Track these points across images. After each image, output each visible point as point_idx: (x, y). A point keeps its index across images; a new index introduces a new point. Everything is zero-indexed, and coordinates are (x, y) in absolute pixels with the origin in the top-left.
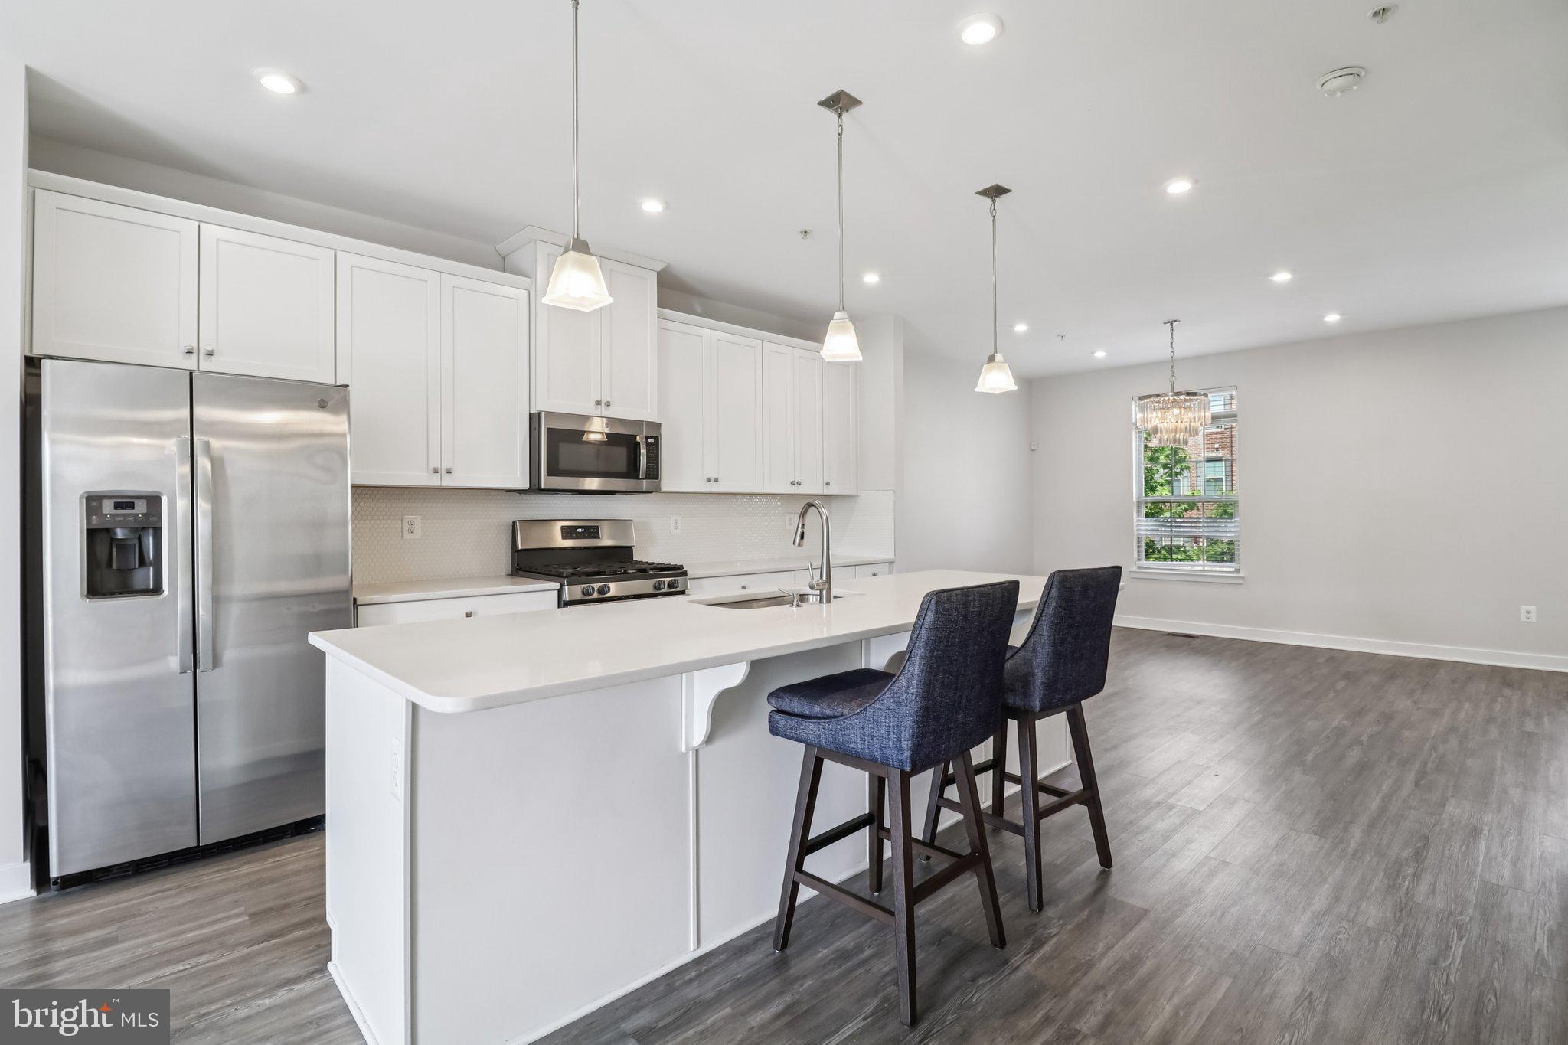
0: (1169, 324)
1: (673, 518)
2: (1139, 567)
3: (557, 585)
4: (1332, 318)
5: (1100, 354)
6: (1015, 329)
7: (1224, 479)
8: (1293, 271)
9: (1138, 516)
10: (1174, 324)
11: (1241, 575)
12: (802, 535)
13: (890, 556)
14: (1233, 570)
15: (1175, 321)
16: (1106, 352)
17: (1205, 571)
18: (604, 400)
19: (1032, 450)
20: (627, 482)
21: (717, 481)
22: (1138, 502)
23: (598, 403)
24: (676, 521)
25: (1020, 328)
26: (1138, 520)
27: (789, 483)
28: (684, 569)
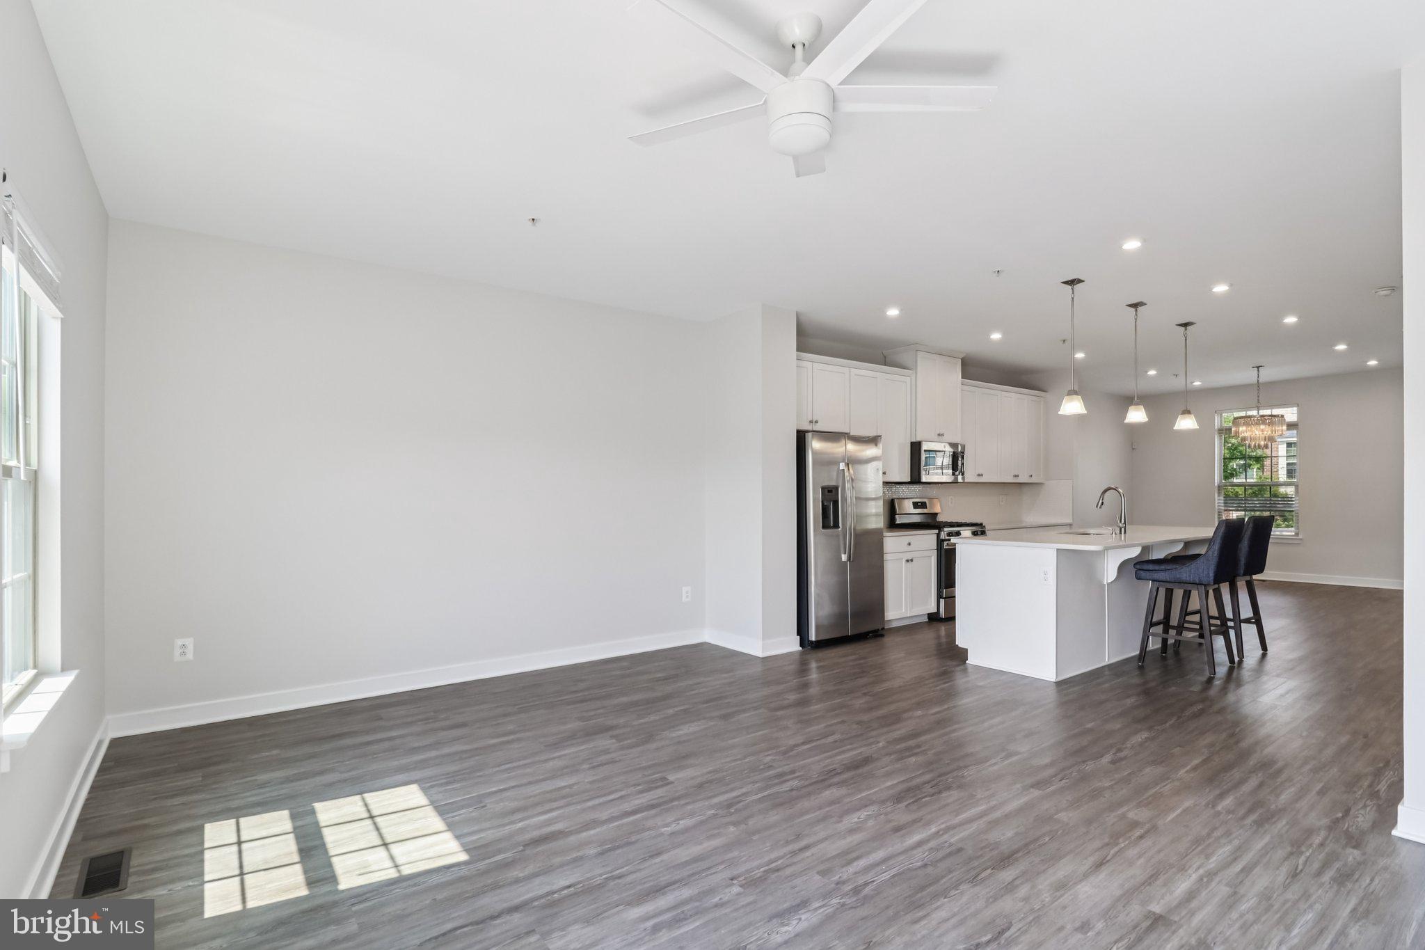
0: (1256, 369)
1: (950, 497)
3: (937, 531)
5: (1197, 383)
9: (1219, 496)
10: (1260, 368)
11: (1300, 537)
12: (1102, 503)
13: (1069, 521)
14: (1294, 534)
16: (1201, 382)
18: (941, 433)
19: (1133, 449)
20: (952, 477)
21: (983, 475)
22: (1219, 486)
23: (939, 435)
24: (952, 499)
25: (1152, 373)
26: (1219, 499)
27: (1013, 476)
28: (984, 525)
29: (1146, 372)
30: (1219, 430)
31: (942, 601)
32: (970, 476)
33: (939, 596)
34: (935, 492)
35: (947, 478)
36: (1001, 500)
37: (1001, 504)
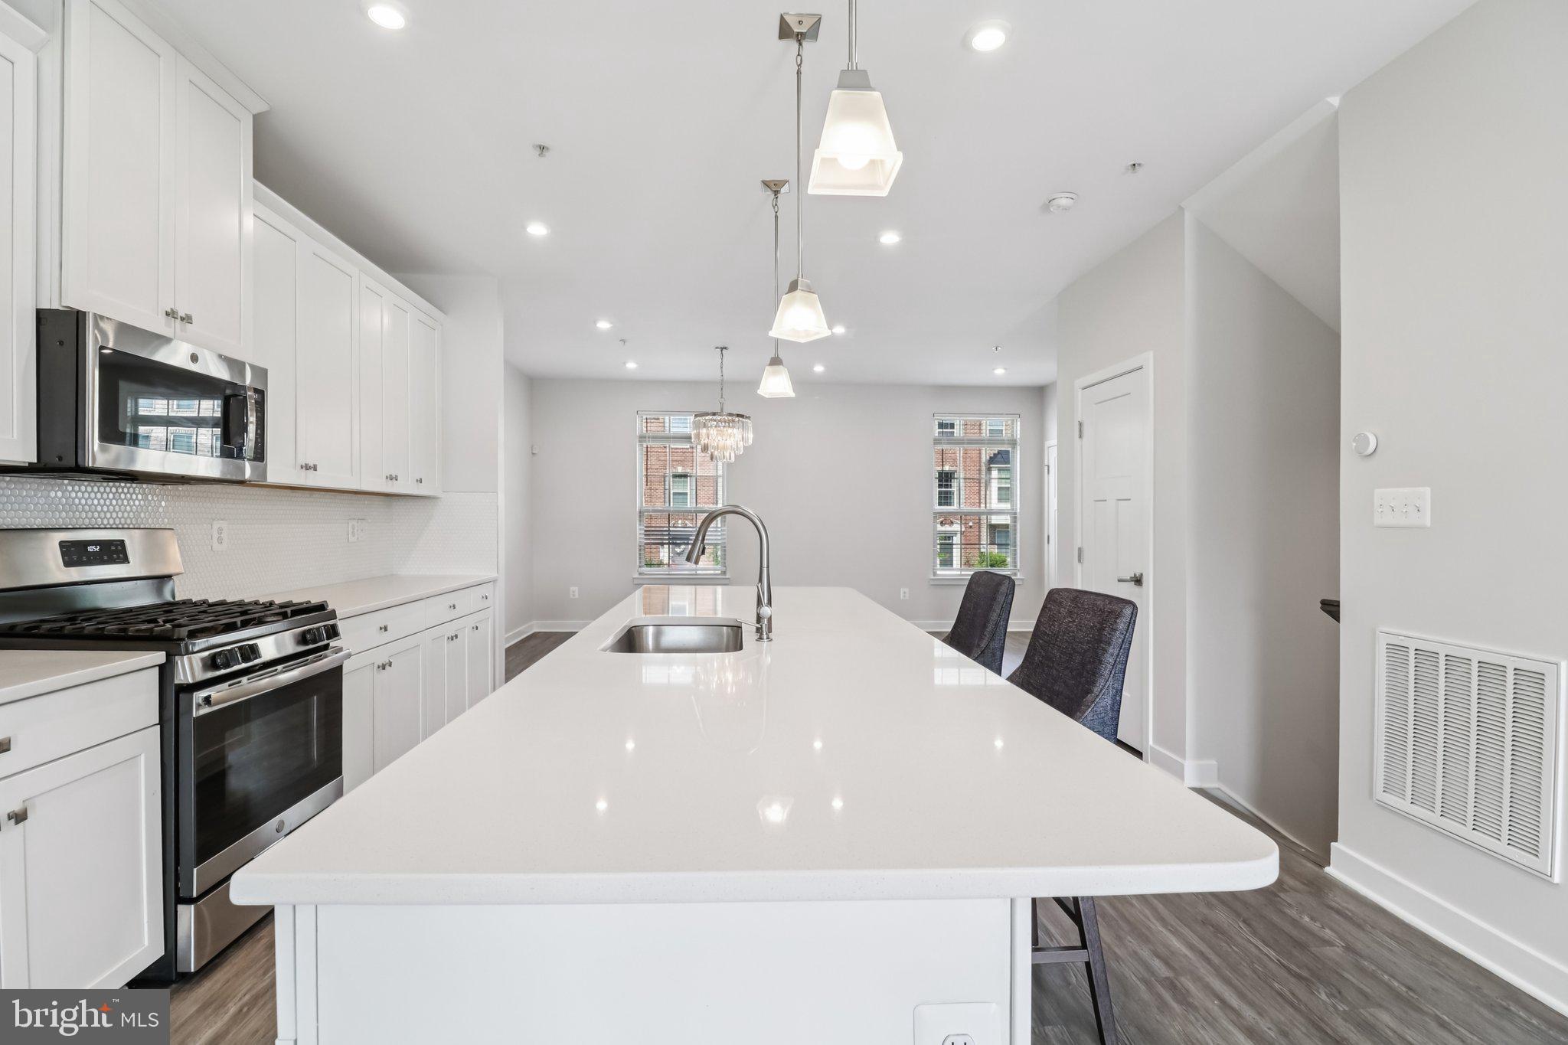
0: (719, 350)
1: (216, 526)
2: (640, 574)
4: (819, 369)
5: (631, 365)
6: (598, 325)
7: (689, 494)
8: (848, 327)
9: (640, 525)
10: (724, 351)
11: (726, 578)
14: (720, 572)
15: (725, 348)
16: (637, 363)
17: (696, 575)
19: (533, 454)
20: (224, 464)
21: (315, 470)
22: (640, 512)
23: (171, 314)
24: (220, 530)
25: (603, 325)
26: (640, 529)
27: (384, 478)
28: (330, 607)
29: (595, 323)
30: (641, 437)
31: (187, 915)
32: (279, 469)
33: (175, 895)
34: (163, 507)
35: (208, 465)
36: (351, 530)
37: (351, 539)
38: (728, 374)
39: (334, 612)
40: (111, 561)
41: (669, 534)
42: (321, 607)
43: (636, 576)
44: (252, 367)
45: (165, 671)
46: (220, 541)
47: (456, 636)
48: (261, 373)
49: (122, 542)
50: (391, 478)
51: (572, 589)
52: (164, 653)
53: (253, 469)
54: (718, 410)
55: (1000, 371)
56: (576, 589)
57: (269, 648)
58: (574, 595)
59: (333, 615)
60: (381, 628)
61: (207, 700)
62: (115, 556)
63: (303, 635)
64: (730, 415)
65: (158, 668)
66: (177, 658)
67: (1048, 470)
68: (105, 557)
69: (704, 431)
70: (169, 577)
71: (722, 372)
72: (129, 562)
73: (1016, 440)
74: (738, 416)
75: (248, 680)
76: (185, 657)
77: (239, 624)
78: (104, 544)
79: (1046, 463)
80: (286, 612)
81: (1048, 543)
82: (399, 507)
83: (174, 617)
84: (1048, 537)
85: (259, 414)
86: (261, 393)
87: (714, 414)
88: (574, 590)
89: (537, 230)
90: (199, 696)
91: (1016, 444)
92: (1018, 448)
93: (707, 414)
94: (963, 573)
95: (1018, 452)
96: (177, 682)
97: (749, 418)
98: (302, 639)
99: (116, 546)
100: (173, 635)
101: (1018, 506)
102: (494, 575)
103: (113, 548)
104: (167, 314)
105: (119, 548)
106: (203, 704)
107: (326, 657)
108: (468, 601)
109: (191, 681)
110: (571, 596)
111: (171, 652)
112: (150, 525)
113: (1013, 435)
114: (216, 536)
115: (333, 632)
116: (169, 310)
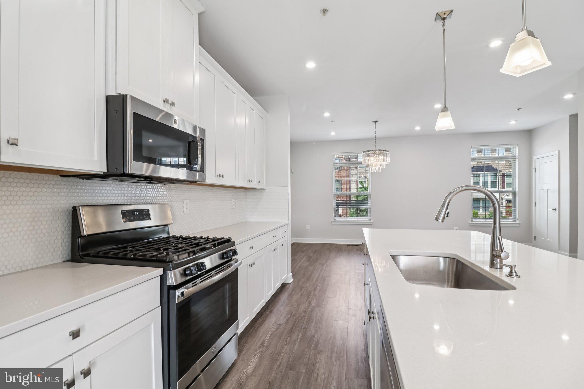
0: (374, 123)
1: (185, 202)
3: (160, 271)
4: (418, 128)
5: (333, 134)
6: (324, 115)
9: (334, 200)
10: (376, 123)
11: (372, 221)
14: (369, 219)
15: (377, 121)
16: (335, 132)
17: (358, 220)
20: (188, 173)
21: (223, 177)
22: (334, 195)
23: (166, 101)
24: (187, 204)
25: (327, 114)
26: (334, 202)
27: (247, 181)
28: (232, 240)
29: (323, 113)
30: (334, 164)
32: (210, 178)
34: (165, 194)
35: (181, 174)
36: (233, 204)
37: (234, 207)
38: (379, 135)
39: (234, 242)
40: (143, 219)
41: (346, 204)
42: (229, 240)
43: (333, 221)
44: (200, 128)
45: (163, 278)
46: (187, 208)
47: (276, 249)
48: (203, 131)
49: (148, 210)
50: (250, 181)
51: (307, 226)
52: (162, 269)
53: (200, 176)
54: (374, 149)
55: (513, 123)
56: (309, 226)
57: (209, 262)
58: (308, 228)
59: (234, 244)
60: (250, 248)
61: (182, 294)
62: (145, 217)
63: (223, 254)
64: (380, 150)
65: (160, 277)
66: (168, 272)
67: (535, 170)
68: (141, 217)
69: (368, 158)
70: (167, 225)
71: (375, 132)
72: (151, 219)
73: (515, 157)
74: (383, 150)
75: (201, 279)
76: (172, 271)
77: (196, 251)
78: (141, 211)
79: (534, 167)
80: (215, 244)
81: (535, 206)
82: (250, 193)
83: (168, 247)
84: (535, 203)
85: (202, 150)
86: (203, 140)
87: (372, 151)
88: (308, 226)
89: (311, 65)
90: (178, 292)
91: (515, 158)
92: (517, 160)
93: (369, 151)
94: (486, 220)
95: (517, 162)
96: (168, 284)
97: (388, 151)
98: (222, 257)
99: (146, 212)
100: (166, 259)
101: (517, 188)
102: (287, 222)
103: (144, 213)
104: (164, 101)
105: (147, 213)
106: (180, 296)
107: (232, 265)
108: (279, 233)
109: (175, 284)
110: (307, 229)
111: (166, 268)
112: (160, 202)
113: (513, 154)
114: (185, 207)
115: (235, 253)
116: (165, 99)
